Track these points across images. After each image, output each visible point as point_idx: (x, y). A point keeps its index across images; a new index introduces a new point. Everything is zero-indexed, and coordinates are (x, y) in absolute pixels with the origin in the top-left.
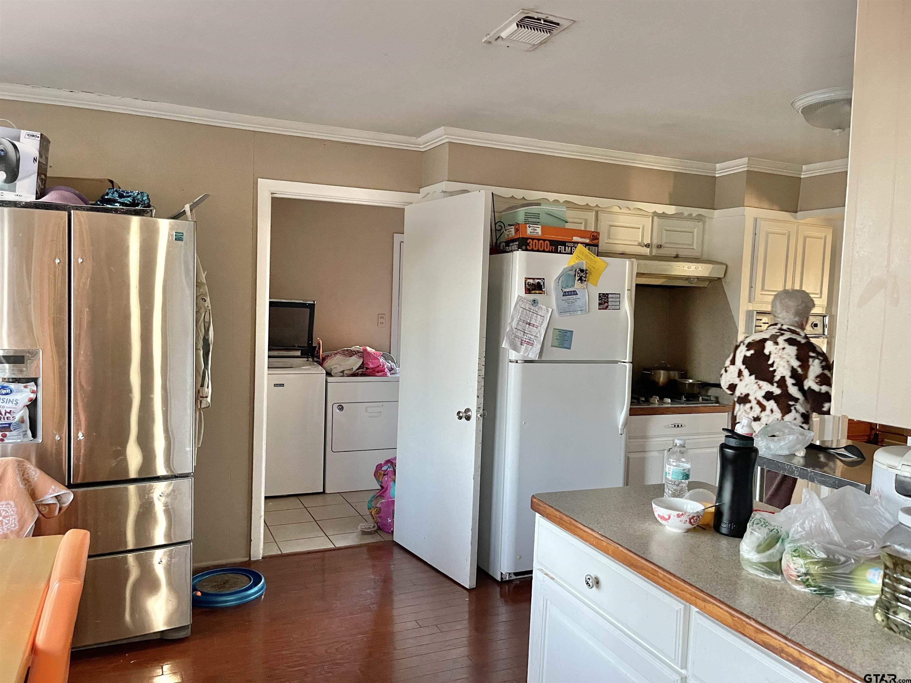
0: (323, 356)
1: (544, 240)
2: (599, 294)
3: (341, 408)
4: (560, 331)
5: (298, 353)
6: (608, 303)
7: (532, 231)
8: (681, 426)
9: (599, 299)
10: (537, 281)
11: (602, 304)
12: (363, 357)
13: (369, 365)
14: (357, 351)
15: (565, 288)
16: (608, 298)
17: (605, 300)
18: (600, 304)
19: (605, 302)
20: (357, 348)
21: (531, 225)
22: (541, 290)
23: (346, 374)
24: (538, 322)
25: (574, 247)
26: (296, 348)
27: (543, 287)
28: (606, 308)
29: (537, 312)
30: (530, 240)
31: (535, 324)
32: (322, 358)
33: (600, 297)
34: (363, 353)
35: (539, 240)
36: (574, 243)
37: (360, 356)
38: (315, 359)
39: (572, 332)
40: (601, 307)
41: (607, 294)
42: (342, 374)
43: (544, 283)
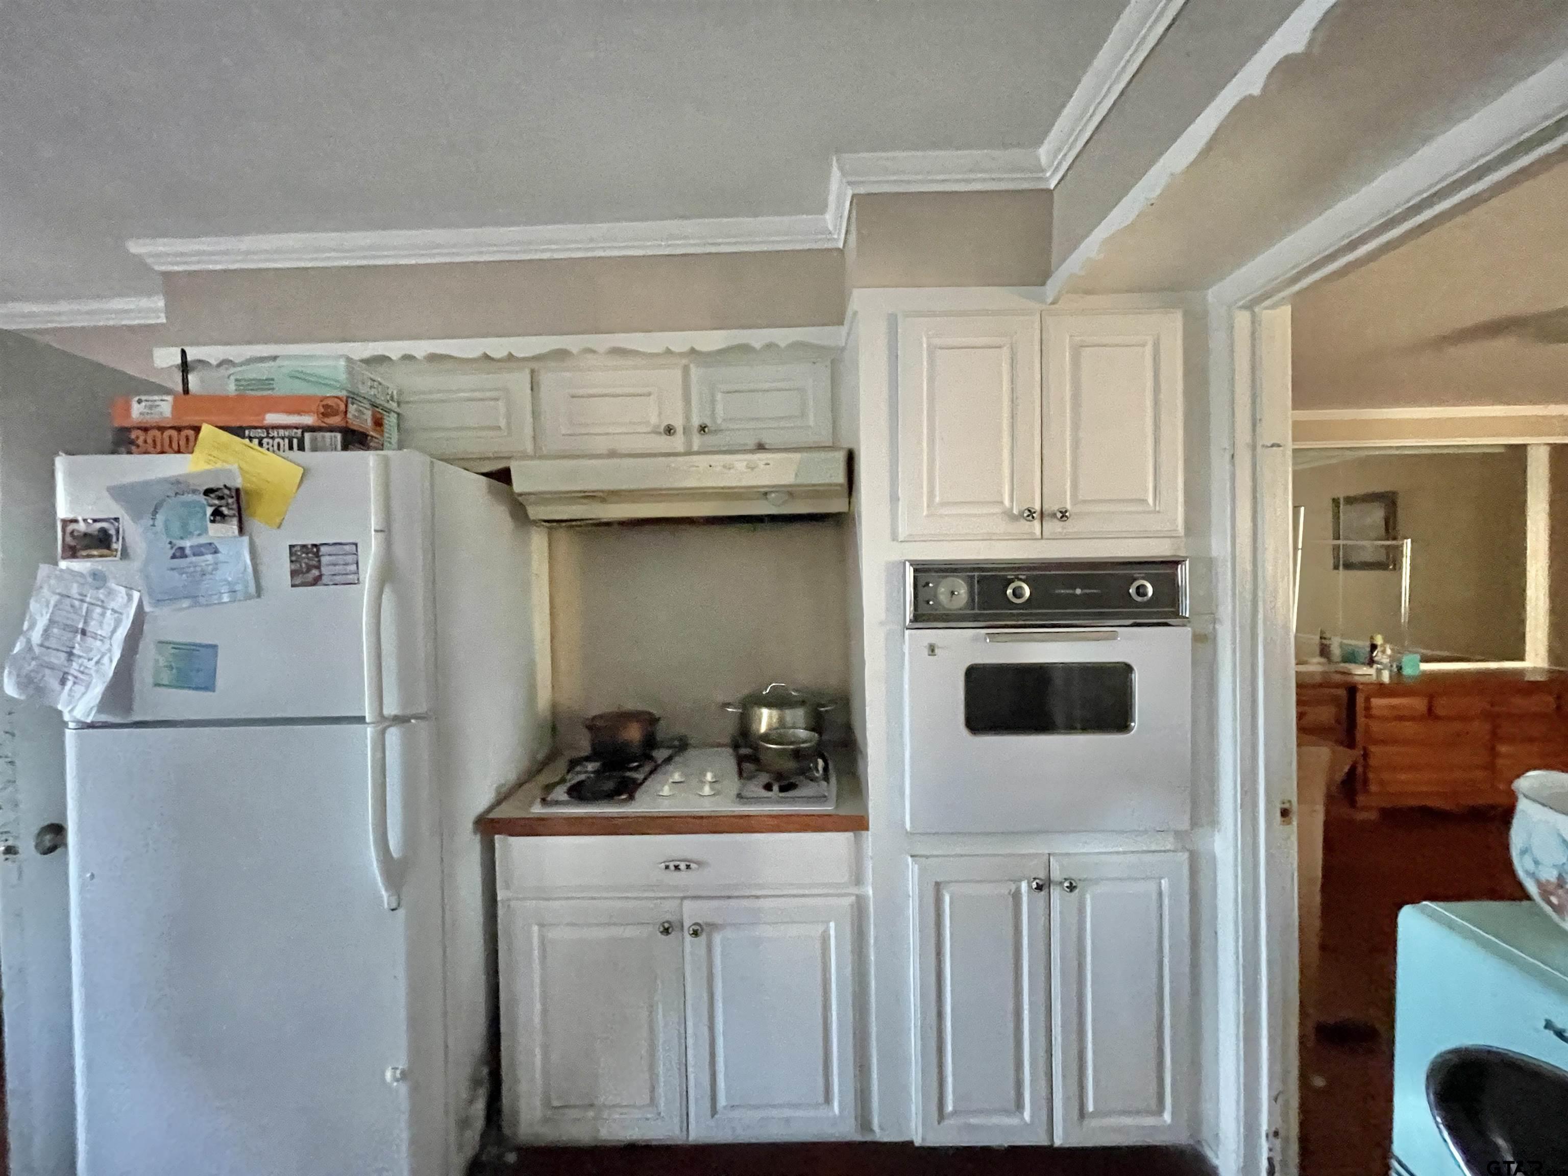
1: (179, 429)
2: (291, 547)
4: (177, 646)
6: (318, 567)
7: (147, 411)
8: (688, 867)
9: (292, 561)
10: (99, 525)
11: (303, 573)
15: (182, 538)
16: (317, 555)
17: (311, 563)
18: (294, 573)
19: (309, 568)
21: (143, 398)
22: (108, 547)
24: (105, 626)
25: (267, 437)
27: (114, 539)
28: (316, 581)
29: (103, 601)
30: (139, 432)
31: (99, 632)
33: (291, 554)
35: (162, 429)
36: (267, 428)
39: (214, 647)
40: (298, 581)
41: (315, 546)
43: (118, 531)
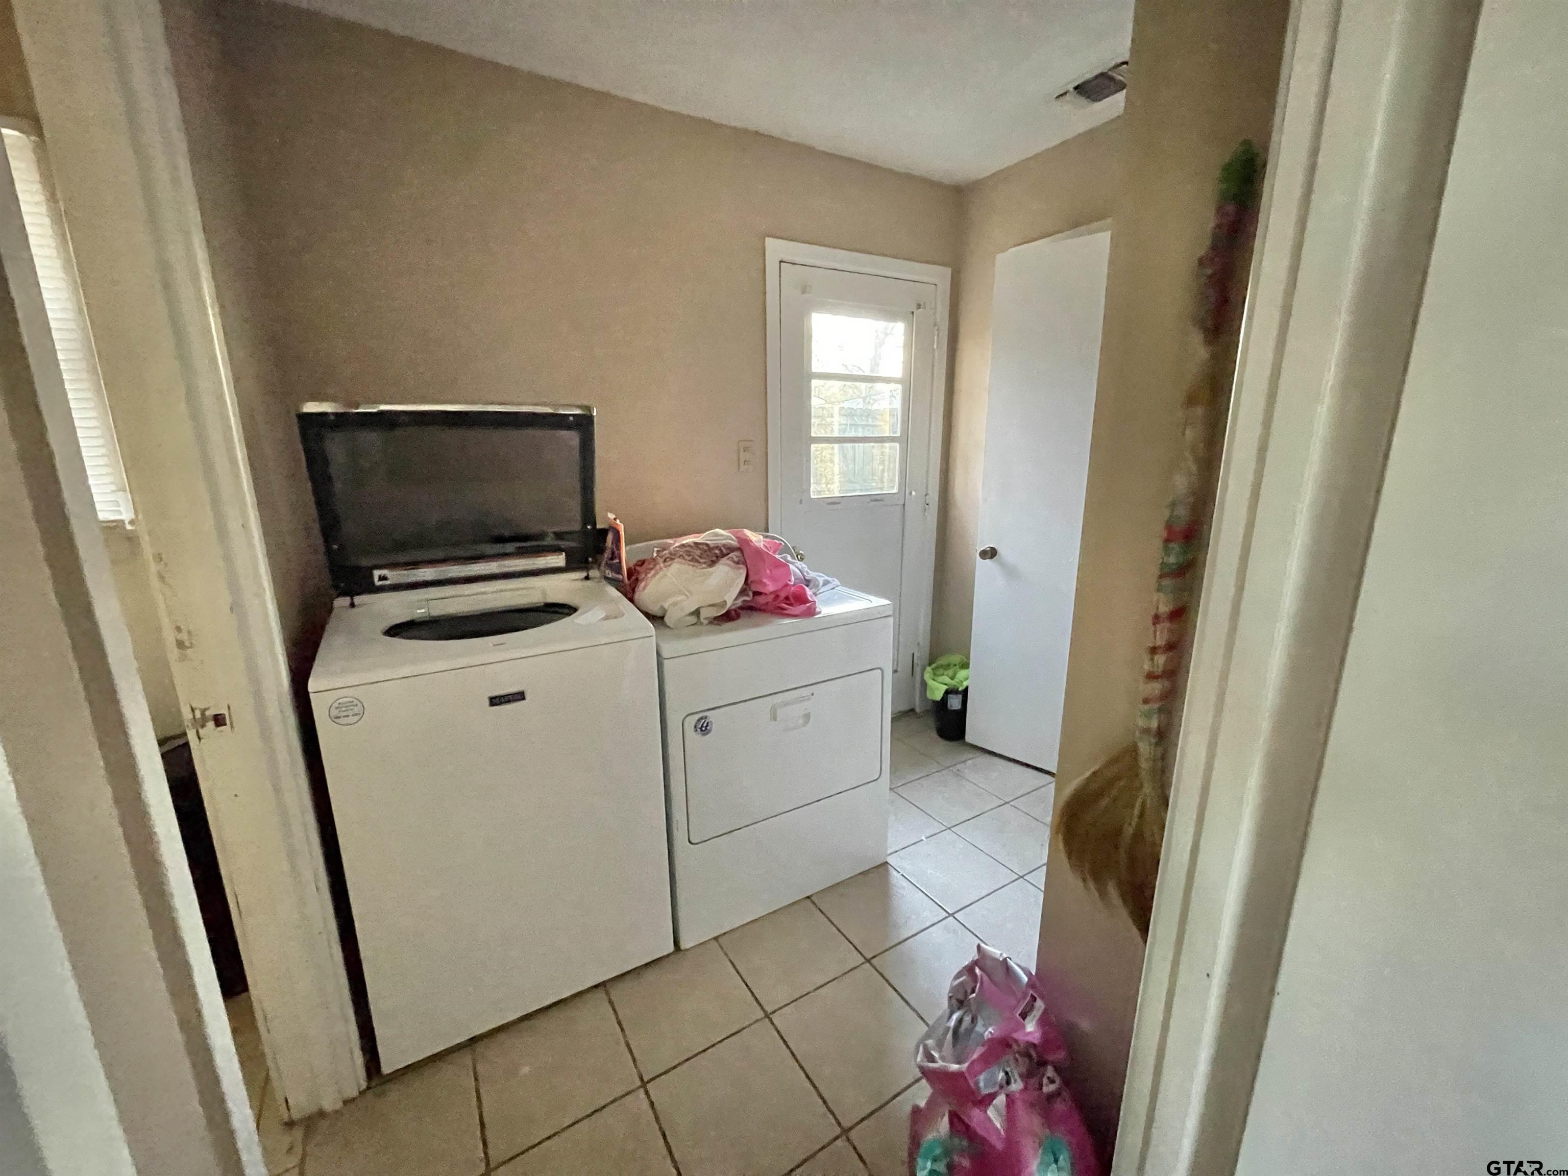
0: (631, 565)
3: (703, 728)
5: (559, 560)
12: (745, 563)
13: (765, 585)
14: (724, 545)
20: (722, 535)
23: (706, 619)
26: (549, 541)
32: (629, 570)
34: (740, 549)
37: (736, 559)
38: (610, 574)
42: (693, 619)
